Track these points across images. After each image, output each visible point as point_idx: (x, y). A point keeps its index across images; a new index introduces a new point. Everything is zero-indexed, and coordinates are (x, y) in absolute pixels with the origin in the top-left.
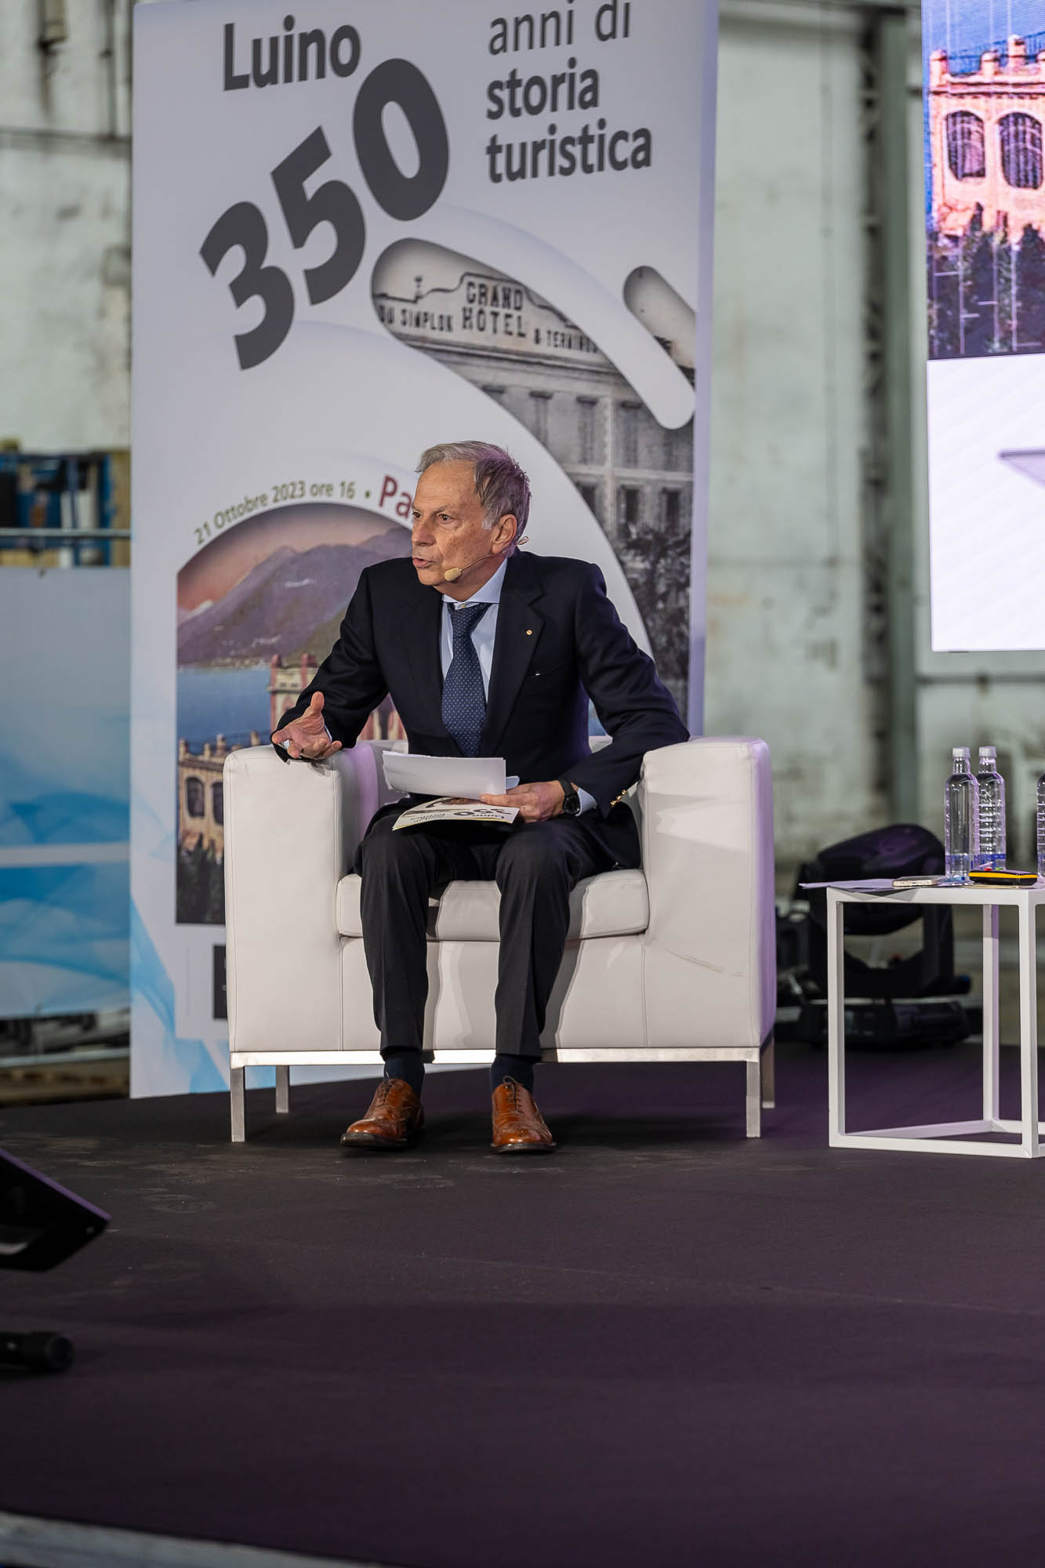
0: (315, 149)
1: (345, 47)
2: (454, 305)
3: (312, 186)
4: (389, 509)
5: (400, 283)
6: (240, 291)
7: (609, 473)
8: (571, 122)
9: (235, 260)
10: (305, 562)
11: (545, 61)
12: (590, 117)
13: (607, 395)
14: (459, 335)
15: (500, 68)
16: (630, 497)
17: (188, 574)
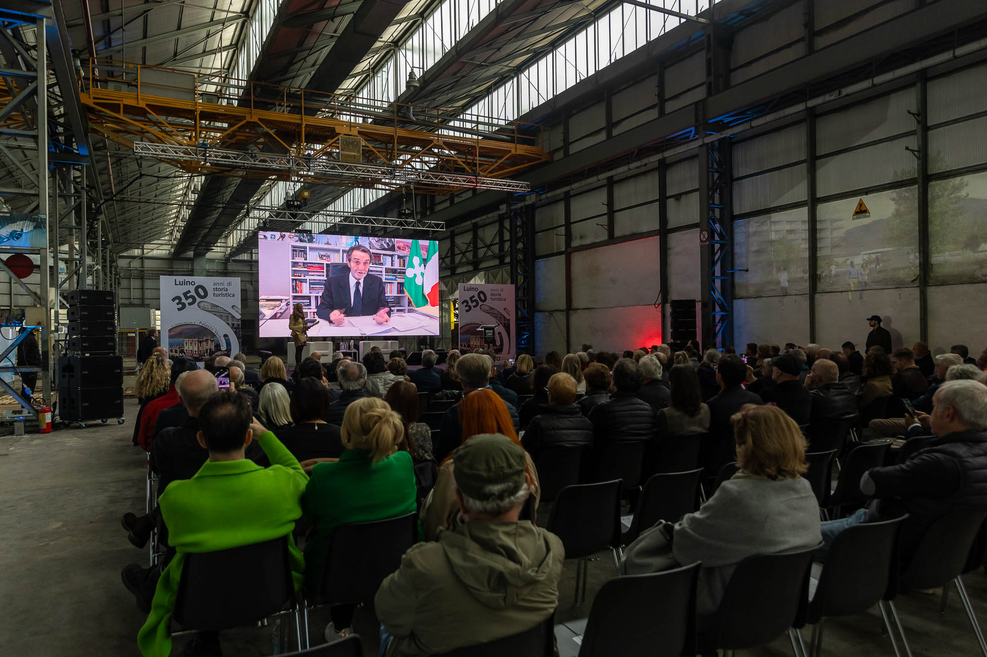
0: (189, 292)
1: (193, 283)
2: (209, 307)
3: (188, 295)
4: (201, 324)
5: (202, 304)
6: (178, 304)
7: (230, 322)
8: (225, 292)
9: (177, 301)
10: (188, 329)
11: (221, 287)
12: (227, 292)
13: (230, 316)
14: (210, 309)
15: (215, 287)
16: (233, 325)
17: (170, 330)
